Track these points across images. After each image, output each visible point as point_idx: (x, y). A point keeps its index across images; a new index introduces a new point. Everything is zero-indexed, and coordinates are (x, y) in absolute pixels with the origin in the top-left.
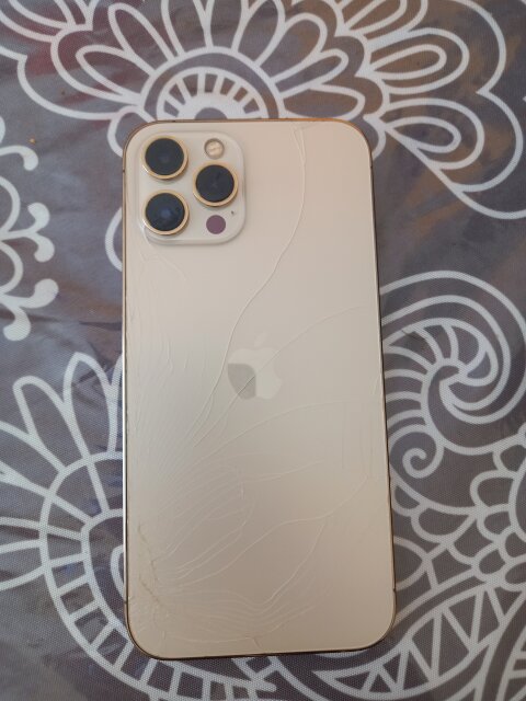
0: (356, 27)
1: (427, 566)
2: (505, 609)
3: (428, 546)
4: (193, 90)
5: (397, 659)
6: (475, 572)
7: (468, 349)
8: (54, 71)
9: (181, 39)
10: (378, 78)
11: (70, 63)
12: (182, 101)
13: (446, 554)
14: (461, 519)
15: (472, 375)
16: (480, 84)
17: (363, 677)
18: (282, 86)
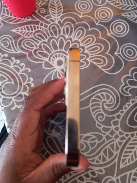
0: (83, 44)
1: (104, 138)
2: (120, 146)
3: (104, 134)
4: (56, 57)
5: (100, 156)
6: (114, 138)
7: (108, 97)
8: (33, 55)
9: (54, 49)
10: (88, 53)
11: (35, 54)
12: (55, 59)
13: (108, 135)
14: (110, 129)
15: (109, 102)
16: (106, 52)
17: (94, 160)
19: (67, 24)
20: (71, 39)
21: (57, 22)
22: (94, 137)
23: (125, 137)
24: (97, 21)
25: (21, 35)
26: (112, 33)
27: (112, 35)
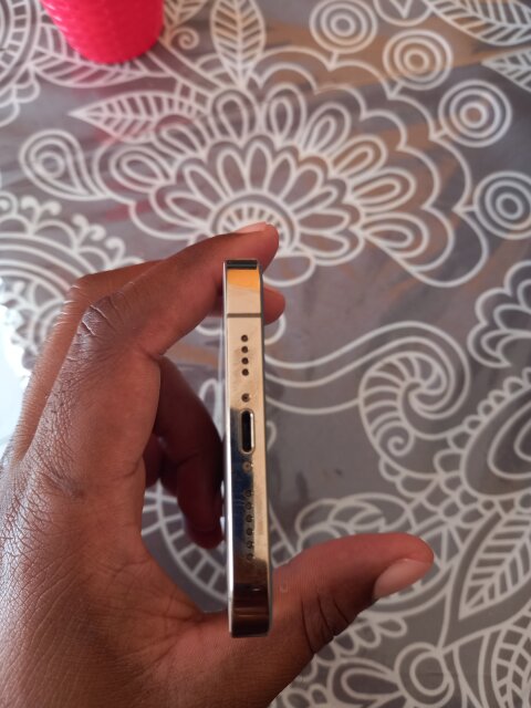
1: (409, 514)
2: (463, 541)
3: (408, 501)
4: (240, 217)
6: (441, 516)
7: (426, 370)
8: (153, 210)
9: (231, 185)
10: (357, 203)
11: (162, 204)
13: (421, 505)
14: (429, 482)
15: (430, 388)
16: (423, 201)
18: (297, 211)
19: (280, 94)
20: (294, 151)
21: (241, 84)
22: (372, 510)
23: (482, 510)
24: (393, 84)
25: (109, 129)
26: (446, 130)
27: (446, 137)
